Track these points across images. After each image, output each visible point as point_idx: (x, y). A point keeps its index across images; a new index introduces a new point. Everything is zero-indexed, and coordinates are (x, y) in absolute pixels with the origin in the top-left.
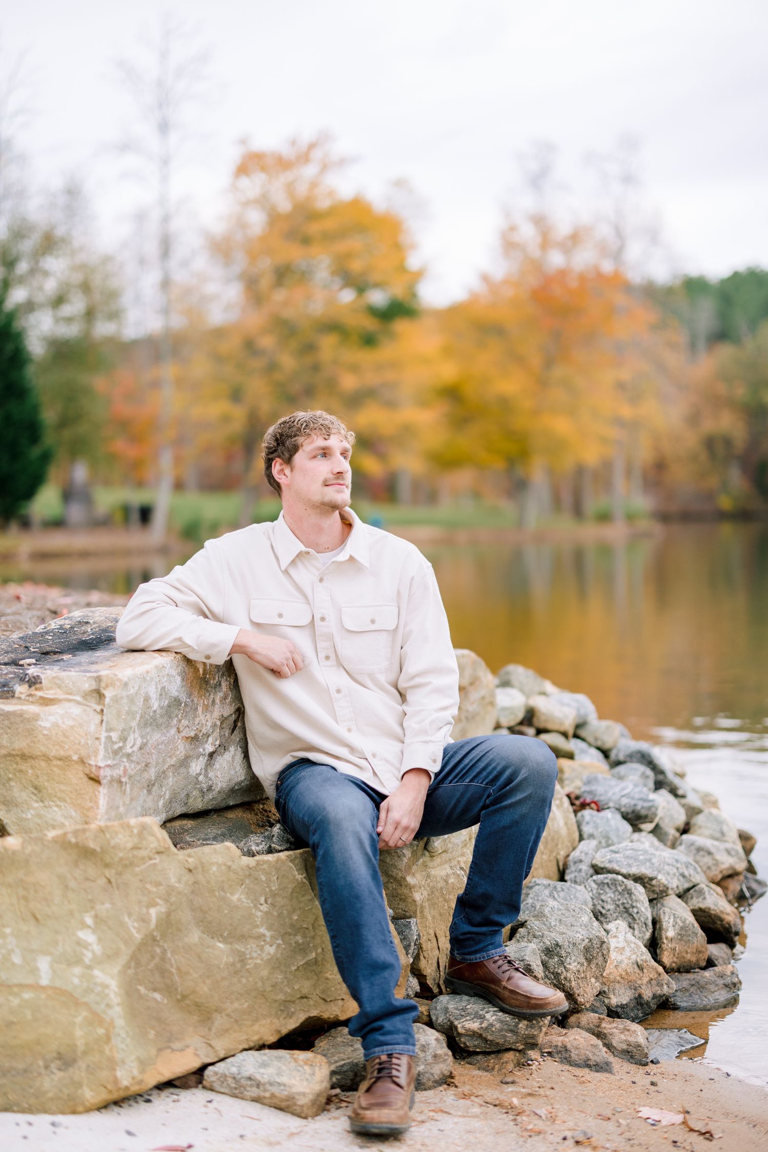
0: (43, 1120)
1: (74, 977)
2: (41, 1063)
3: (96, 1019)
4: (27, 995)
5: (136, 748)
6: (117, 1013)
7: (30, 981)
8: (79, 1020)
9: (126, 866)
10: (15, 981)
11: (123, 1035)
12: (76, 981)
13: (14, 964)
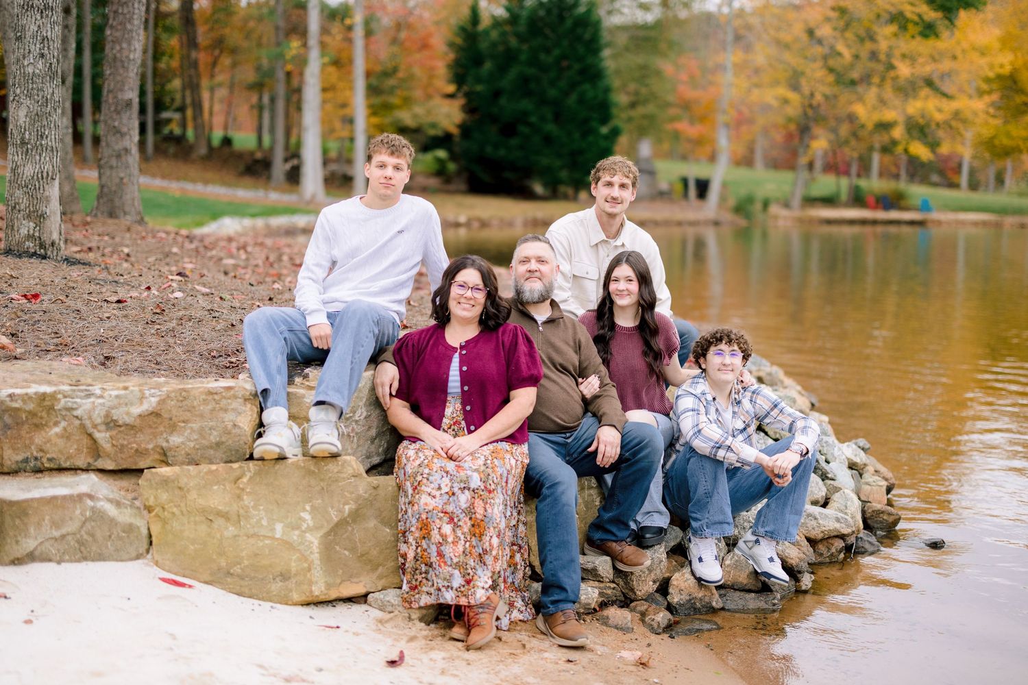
0: (268, 605)
1: (295, 536)
2: (271, 577)
3: (304, 558)
4: (267, 542)
5: (362, 418)
6: (316, 557)
7: (270, 535)
8: (294, 558)
9: (333, 481)
10: (262, 534)
11: (319, 568)
12: (295, 538)
13: (262, 525)
